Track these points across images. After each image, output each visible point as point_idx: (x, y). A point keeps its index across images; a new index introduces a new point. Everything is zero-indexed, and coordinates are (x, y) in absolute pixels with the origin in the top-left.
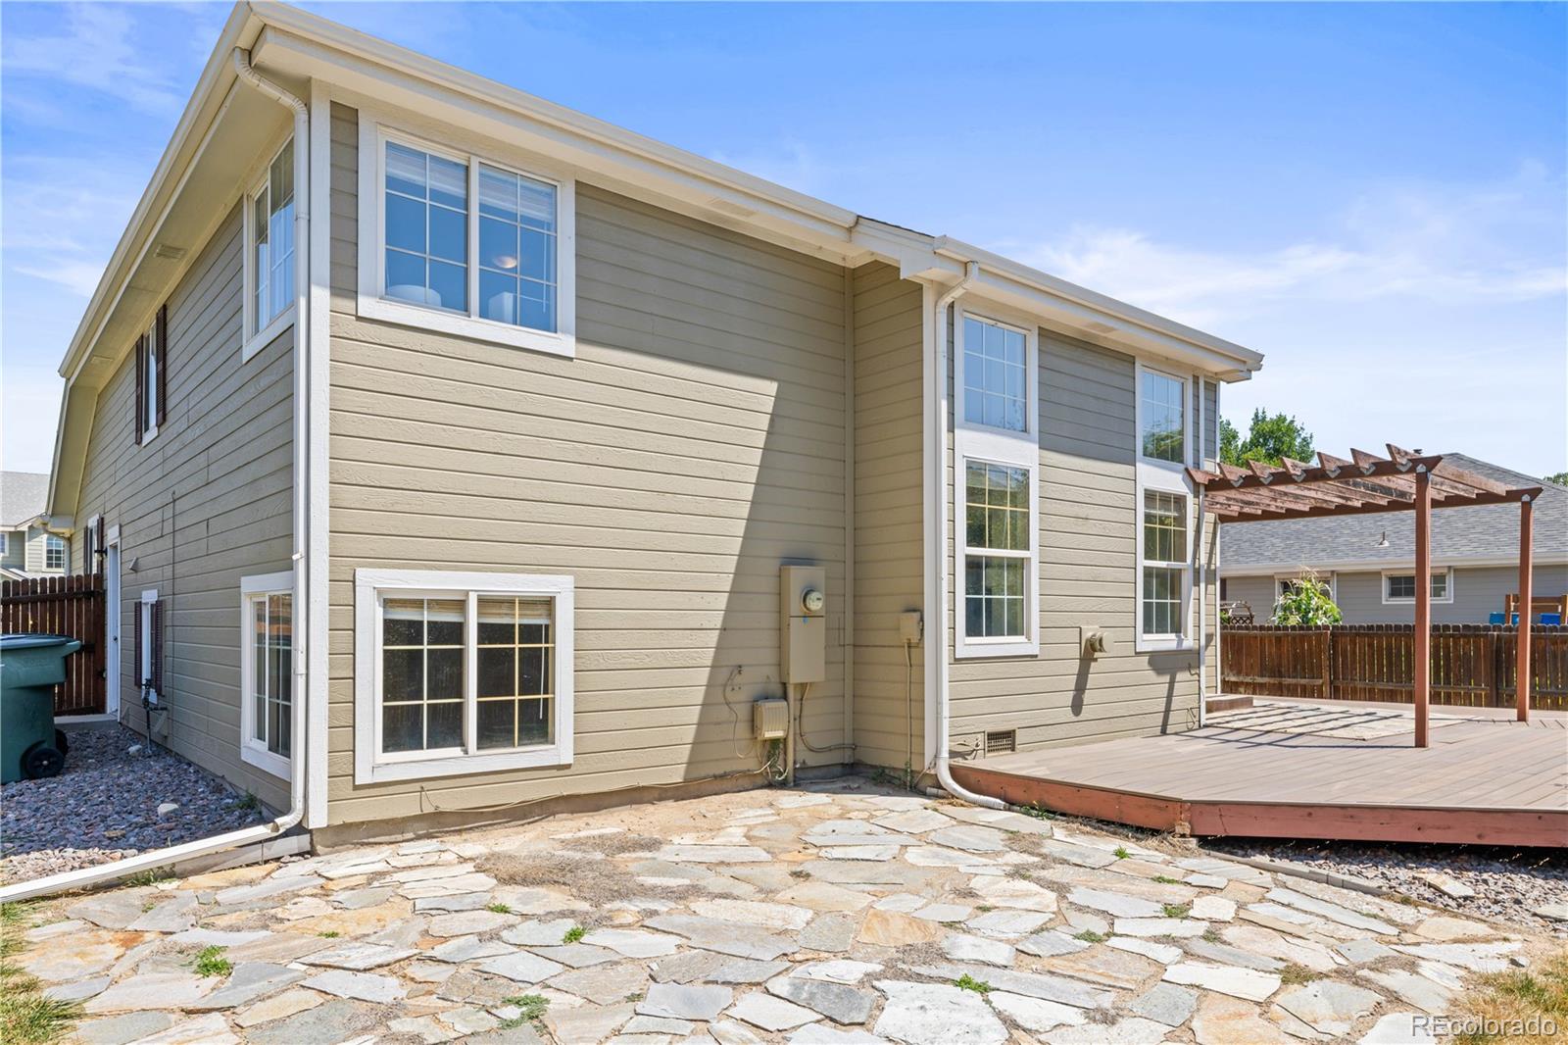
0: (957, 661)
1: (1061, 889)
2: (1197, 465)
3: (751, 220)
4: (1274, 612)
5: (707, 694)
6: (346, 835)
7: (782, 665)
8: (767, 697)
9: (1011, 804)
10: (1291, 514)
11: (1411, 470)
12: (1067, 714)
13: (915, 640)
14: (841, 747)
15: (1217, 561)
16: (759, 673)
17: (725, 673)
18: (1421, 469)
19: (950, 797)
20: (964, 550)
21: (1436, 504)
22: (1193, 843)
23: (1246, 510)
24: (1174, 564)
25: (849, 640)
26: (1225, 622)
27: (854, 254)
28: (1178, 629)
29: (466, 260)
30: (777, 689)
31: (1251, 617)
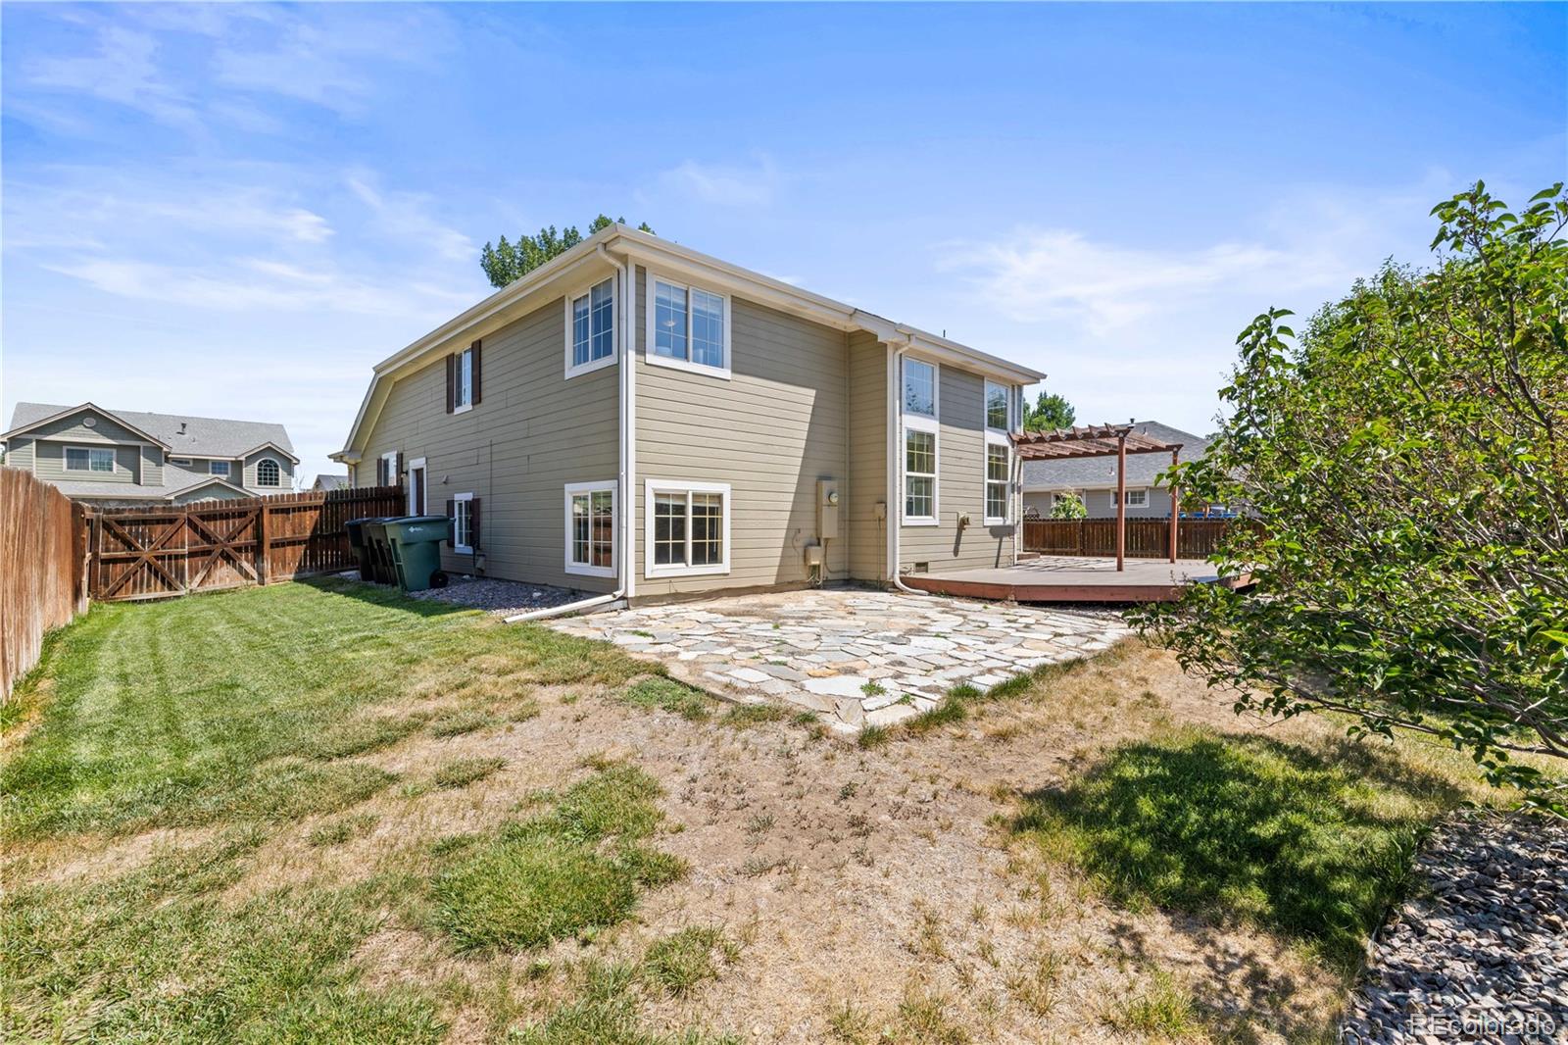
0: (902, 527)
1: (965, 617)
2: (1014, 431)
3: (806, 311)
4: (1051, 512)
5: (785, 542)
6: (642, 601)
7: (818, 529)
8: (811, 545)
9: (931, 593)
10: (1060, 456)
11: (1117, 436)
12: (951, 555)
13: (882, 517)
14: (844, 571)
15: (1022, 481)
16: (808, 533)
17: (793, 532)
18: (1121, 435)
19: (901, 591)
20: (906, 473)
21: (1129, 451)
22: (1016, 604)
23: (1037, 454)
24: (1002, 482)
25: (847, 518)
26: (1025, 517)
27: (851, 326)
28: (1003, 515)
29: (686, 335)
30: (815, 541)
31: (1038, 516)
